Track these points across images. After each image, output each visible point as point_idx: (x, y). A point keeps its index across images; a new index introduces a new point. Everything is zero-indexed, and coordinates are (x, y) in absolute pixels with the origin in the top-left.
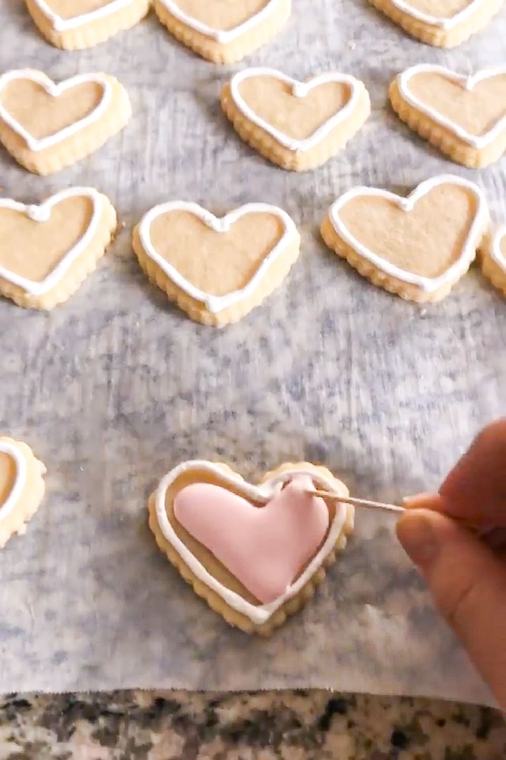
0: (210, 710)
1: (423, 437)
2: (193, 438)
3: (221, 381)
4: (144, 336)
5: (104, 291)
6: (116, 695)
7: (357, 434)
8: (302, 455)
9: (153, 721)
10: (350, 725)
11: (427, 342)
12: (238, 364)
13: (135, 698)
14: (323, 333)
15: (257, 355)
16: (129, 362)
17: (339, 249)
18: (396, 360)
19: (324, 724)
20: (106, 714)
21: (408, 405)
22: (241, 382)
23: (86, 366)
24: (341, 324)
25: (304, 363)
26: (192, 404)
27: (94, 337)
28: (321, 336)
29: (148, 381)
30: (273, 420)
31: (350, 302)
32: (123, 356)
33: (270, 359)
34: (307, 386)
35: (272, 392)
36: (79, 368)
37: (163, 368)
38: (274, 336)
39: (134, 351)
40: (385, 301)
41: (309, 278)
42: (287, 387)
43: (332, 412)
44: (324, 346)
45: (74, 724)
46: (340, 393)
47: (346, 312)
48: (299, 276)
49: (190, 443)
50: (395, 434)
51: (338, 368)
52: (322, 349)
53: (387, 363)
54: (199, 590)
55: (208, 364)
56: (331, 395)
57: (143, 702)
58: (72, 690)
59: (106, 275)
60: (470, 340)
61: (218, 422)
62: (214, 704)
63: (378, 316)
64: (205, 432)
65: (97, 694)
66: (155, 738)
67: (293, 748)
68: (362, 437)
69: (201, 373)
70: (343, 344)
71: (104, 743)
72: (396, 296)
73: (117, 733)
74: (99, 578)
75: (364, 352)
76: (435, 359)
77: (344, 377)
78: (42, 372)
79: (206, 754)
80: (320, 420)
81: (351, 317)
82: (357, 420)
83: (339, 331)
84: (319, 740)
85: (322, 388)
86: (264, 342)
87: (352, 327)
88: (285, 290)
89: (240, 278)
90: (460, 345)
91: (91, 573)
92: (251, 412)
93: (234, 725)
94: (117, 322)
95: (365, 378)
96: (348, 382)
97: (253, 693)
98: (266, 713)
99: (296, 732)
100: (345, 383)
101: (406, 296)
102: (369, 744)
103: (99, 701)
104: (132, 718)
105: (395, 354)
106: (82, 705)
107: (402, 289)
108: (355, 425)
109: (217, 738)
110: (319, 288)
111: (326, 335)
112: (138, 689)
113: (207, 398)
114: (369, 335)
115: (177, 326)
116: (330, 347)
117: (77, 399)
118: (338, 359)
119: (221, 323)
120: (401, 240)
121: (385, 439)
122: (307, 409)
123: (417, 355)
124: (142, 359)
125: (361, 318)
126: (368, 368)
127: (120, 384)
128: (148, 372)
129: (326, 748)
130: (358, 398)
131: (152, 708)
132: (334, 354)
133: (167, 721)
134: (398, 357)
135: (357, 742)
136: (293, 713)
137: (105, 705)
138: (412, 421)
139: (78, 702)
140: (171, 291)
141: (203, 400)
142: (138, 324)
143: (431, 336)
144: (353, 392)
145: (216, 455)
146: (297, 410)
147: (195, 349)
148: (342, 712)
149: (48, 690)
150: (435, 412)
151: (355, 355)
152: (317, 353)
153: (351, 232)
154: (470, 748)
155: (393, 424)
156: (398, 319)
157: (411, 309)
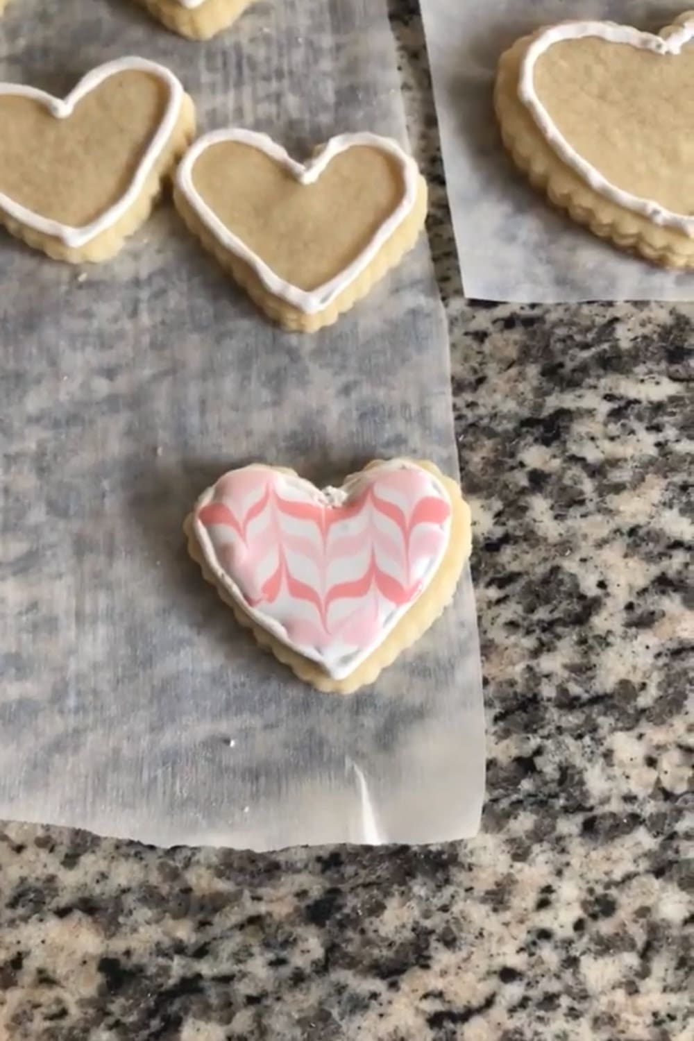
1: (53, 465)
11: (77, 325)
18: (31, 354)
21: (39, 420)
40: (28, 263)
50: (15, 463)
53: (18, 359)
60: (145, 319)
63: (15, 288)
72: (39, 254)
76: (89, 349)
90: (128, 325)
101: (53, 256)
105: (31, 347)
120: (44, 167)
123: (63, 344)
134: (34, 351)
138: (41, 444)
143: (88, 315)
150: (76, 430)
154: (51, 879)
155: (14, 448)
156: (43, 290)
157: (63, 275)
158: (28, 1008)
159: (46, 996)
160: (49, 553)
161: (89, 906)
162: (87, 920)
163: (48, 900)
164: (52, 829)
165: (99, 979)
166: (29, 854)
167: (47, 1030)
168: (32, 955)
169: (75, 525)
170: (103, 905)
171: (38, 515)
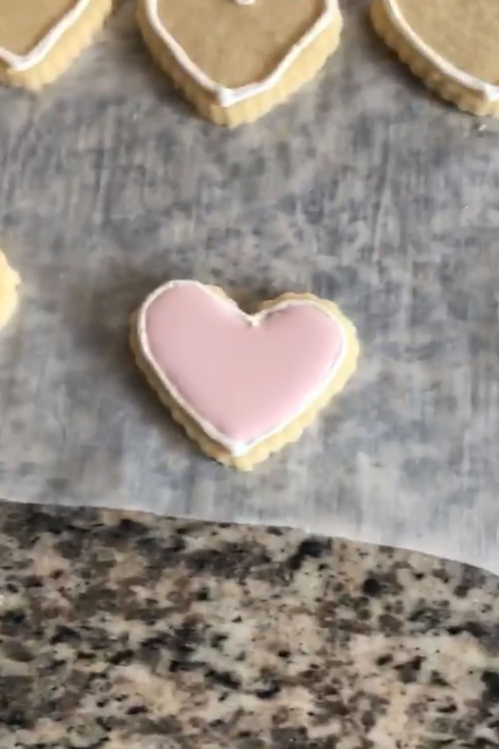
0: (179, 535)
1: (454, 276)
2: (190, 255)
4: (142, 131)
5: (98, 73)
7: (377, 267)
8: (310, 286)
9: (119, 540)
10: (322, 567)
11: (477, 166)
12: (249, 175)
13: (102, 516)
14: (355, 144)
15: (273, 166)
16: (123, 161)
17: (390, 40)
18: (438, 185)
19: (295, 563)
20: (71, 528)
21: (442, 238)
22: (250, 195)
23: (73, 161)
24: (379, 134)
25: (327, 180)
26: (191, 218)
27: (83, 128)
28: (352, 148)
29: (142, 186)
30: (281, 243)
31: (393, 108)
32: (115, 152)
33: (287, 172)
34: (327, 206)
35: (283, 211)
36: (65, 163)
37: (160, 172)
38: (297, 143)
39: (130, 148)
41: (348, 74)
42: (303, 206)
43: (351, 240)
44: (354, 160)
45: (38, 534)
46: (365, 218)
47: (386, 120)
48: (337, 69)
49: (184, 260)
50: (422, 270)
51: (367, 187)
52: (351, 163)
53: (427, 187)
54: (176, 415)
55: (214, 172)
56: (354, 219)
57: (108, 521)
58: (38, 502)
59: (102, 52)
61: (218, 240)
62: (182, 531)
63: (425, 129)
64: (201, 251)
65: (62, 509)
66: (119, 557)
67: (258, 582)
69: (204, 180)
70: (377, 159)
71: (66, 555)
72: (450, 105)
73: (80, 547)
74: (72, 393)
75: (401, 172)
76: (486, 186)
77: (373, 200)
78: (24, 164)
79: (169, 577)
80: (337, 249)
81: (392, 128)
82: (380, 250)
83: (375, 144)
84: (287, 578)
85: (344, 210)
86: (283, 150)
87: (392, 137)
88: (315, 87)
92: (257, 232)
93: (199, 553)
94: (112, 112)
95: (396, 204)
96: (377, 206)
97: (224, 526)
98: (235, 545)
99: (265, 567)
100: (373, 207)
101: (463, 105)
103: (63, 515)
104: (96, 535)
105: (439, 178)
106: (46, 517)
107: (459, 97)
108: (376, 257)
109: (183, 563)
111: (359, 147)
113: (208, 211)
114: (411, 151)
115: (180, 122)
116: (362, 163)
118: (369, 177)
119: (235, 121)
121: (409, 276)
122: (322, 234)
123: (465, 180)
124: (138, 159)
125: (404, 128)
126: (403, 191)
127: (109, 187)
128: (143, 175)
129: (294, 586)
130: (385, 226)
131: (117, 527)
132: (365, 171)
133: (132, 542)
134: (442, 183)
135: (327, 585)
136: (263, 549)
137: (70, 520)
138: (445, 258)
139: (42, 514)
141: (203, 212)
142: (135, 116)
143: (486, 158)
144: (381, 219)
146: (311, 235)
147: (200, 152)
148: (315, 555)
149: (13, 499)
150: (473, 250)
151: (390, 174)
152: (345, 169)
153: (407, 17)
154: (446, 603)
155: (422, 259)
156: (449, 134)
157: (467, 123)
158: (424, 700)
159: (439, 693)
160: (449, 346)
161: (475, 629)
162: (473, 639)
163: (442, 619)
164: (447, 563)
165: (482, 687)
166: (429, 581)
167: (438, 720)
168: (428, 660)
169: (471, 326)
170: (486, 630)
171: (440, 313)
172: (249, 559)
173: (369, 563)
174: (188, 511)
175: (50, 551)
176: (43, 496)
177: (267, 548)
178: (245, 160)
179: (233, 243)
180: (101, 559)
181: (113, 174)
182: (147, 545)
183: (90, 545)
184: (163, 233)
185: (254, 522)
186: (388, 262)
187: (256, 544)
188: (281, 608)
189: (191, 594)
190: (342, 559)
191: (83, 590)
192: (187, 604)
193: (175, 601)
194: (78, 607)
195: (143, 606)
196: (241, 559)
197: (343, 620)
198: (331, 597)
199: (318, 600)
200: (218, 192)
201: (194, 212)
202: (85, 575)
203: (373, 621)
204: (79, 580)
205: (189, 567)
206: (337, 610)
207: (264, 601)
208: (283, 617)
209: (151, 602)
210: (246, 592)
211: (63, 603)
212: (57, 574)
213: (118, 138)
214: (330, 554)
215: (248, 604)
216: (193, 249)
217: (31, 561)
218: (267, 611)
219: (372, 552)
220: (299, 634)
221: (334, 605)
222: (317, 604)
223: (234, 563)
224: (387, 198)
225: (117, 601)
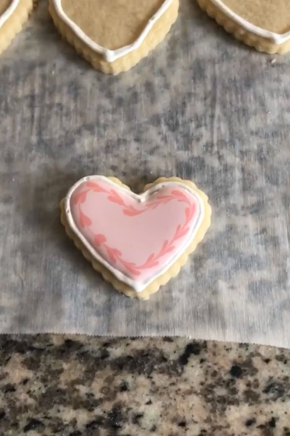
0: (103, 348)
1: (267, 157)
2: (95, 158)
3: (116, 116)
4: (58, 82)
5: (28, 47)
6: (37, 337)
7: (217, 156)
8: (174, 171)
9: (64, 354)
10: (202, 361)
11: (274, 85)
12: (129, 104)
13: (52, 339)
14: (194, 79)
15: (143, 96)
16: (47, 102)
17: (210, 11)
18: (250, 99)
19: (184, 360)
20: (32, 349)
21: (257, 133)
22: (130, 117)
23: (15, 104)
24: (209, 73)
25: (179, 102)
26: (94, 134)
27: (21, 83)
28: (192, 81)
29: (61, 117)
30: (154, 145)
31: (216, 54)
32: (42, 97)
33: (153, 100)
34: (180, 120)
35: (153, 125)
36: (10, 105)
37: (72, 106)
38: (157, 81)
39: (51, 93)
40: (244, 53)
41: (185, 34)
42: (165, 120)
43: (198, 140)
44: (195, 89)
45: (10, 355)
46: (206, 125)
47: (213, 61)
48: (178, 33)
49: (92, 162)
50: (246, 155)
51: (205, 105)
52: (193, 91)
53: (243, 102)
54: (96, 267)
55: (106, 103)
56: (198, 126)
57: (56, 342)
58: (9, 333)
59: (29, 34)
61: (113, 147)
62: (106, 345)
63: (238, 65)
64: (102, 154)
65: (25, 336)
66: (65, 366)
67: (161, 375)
68: (220, 158)
69: (100, 109)
70: (209, 87)
71: (30, 368)
72: (252, 49)
73: (40, 361)
74: (25, 257)
75: (226, 93)
76: (280, 98)
77: (209, 113)
79: (100, 377)
80: (190, 146)
81: (217, 66)
82: (218, 145)
83: (207, 77)
84: (180, 371)
85: (191, 121)
86: (149, 86)
87: (218, 72)
88: (165, 44)
89: (130, 34)
91: (19, 254)
92: (137, 140)
93: (119, 359)
94: (38, 71)
95: (225, 114)
96: (212, 116)
97: (133, 339)
98: (143, 351)
99: (163, 365)
100: (210, 117)
101: (261, 49)
102: (215, 374)
103: (26, 340)
104: (49, 352)
105: (250, 96)
106: (16, 342)
107: (257, 43)
108: (216, 149)
109: (108, 367)
110: (193, 43)
111: (197, 81)
112: (53, 334)
113: (105, 130)
114: (230, 79)
115: (82, 74)
116: (200, 90)
117: (9, 128)
118: (205, 99)
119: (117, 71)
121: (238, 160)
122: (179, 137)
123: (267, 95)
124: (57, 100)
125: (224, 66)
126: (228, 106)
127: (40, 118)
128: (61, 109)
129: (184, 376)
130: (219, 128)
131: (63, 346)
132: (202, 95)
133: (74, 355)
134: (252, 98)
135: (207, 373)
136: (162, 352)
137: (31, 343)
138: (259, 146)
139: (12, 341)
140: (77, 45)
141: (102, 130)
142: (53, 72)
143: (278, 80)
144: (216, 124)
145: (111, 171)
146: (172, 138)
147: (97, 92)
148: (197, 353)
150: (278, 139)
151: (218, 95)
152: (190, 94)
154: (287, 378)
155: (245, 148)
156: (253, 67)
157: (264, 59)
160: (269, 203)
163: (286, 390)
164: (285, 351)
166: (273, 363)
168: (280, 420)
169: (282, 189)
171: (261, 182)
172: (152, 360)
173: (233, 355)
174: (109, 331)
175: (20, 366)
176: (11, 328)
177: (164, 351)
178: (125, 95)
179: (123, 148)
180: (53, 368)
181: (42, 110)
182: (84, 356)
183: (45, 359)
184: (77, 145)
185: (154, 334)
186: (224, 152)
187: (156, 349)
188: (177, 392)
189: (115, 387)
190: (214, 354)
191: (44, 391)
192: (114, 395)
193: (106, 394)
194: (41, 404)
195: (85, 398)
196: (148, 360)
197: (219, 396)
198: (210, 381)
199: (202, 384)
200: (110, 117)
201: (96, 129)
202: (44, 380)
203: (240, 395)
204: (41, 384)
205: (113, 369)
206: (215, 390)
207: (165, 388)
208: (179, 398)
209: (90, 395)
210: (153, 383)
211: (31, 401)
212: (25, 381)
213: (43, 87)
214: (206, 351)
215: (155, 391)
216: (98, 154)
217: (7, 374)
218: (168, 395)
219: (235, 347)
220: (191, 409)
221: (212, 386)
222: (201, 387)
223: (142, 364)
224: (218, 111)
225: (66, 397)
